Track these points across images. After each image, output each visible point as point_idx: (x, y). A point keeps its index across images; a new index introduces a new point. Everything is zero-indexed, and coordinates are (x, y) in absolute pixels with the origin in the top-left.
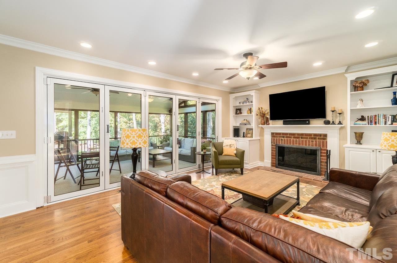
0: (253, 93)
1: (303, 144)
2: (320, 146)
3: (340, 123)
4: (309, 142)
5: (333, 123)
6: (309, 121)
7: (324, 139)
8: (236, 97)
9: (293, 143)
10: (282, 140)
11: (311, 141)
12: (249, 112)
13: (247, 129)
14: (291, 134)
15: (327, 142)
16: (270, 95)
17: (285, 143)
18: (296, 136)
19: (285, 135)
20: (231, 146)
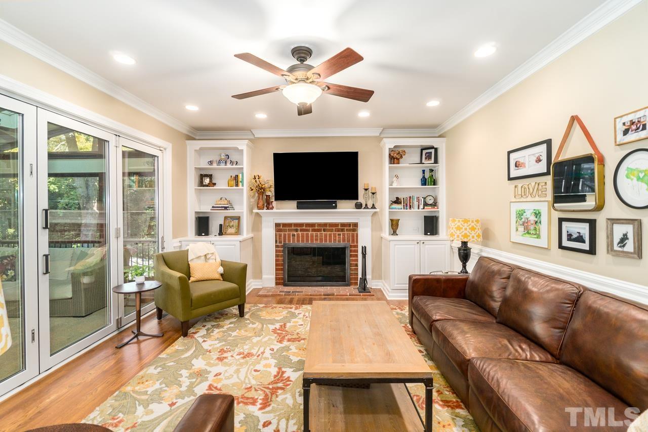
0: (243, 145)
1: (326, 241)
2: (349, 241)
3: (373, 207)
4: (335, 236)
5: (366, 207)
6: (335, 203)
7: (354, 230)
8: (201, 149)
9: (312, 240)
10: (294, 235)
11: (338, 235)
12: (234, 182)
13: (226, 218)
14: (309, 225)
15: (357, 235)
16: (274, 154)
17: (298, 241)
18: (316, 228)
19: (300, 227)
20: (208, 257)
